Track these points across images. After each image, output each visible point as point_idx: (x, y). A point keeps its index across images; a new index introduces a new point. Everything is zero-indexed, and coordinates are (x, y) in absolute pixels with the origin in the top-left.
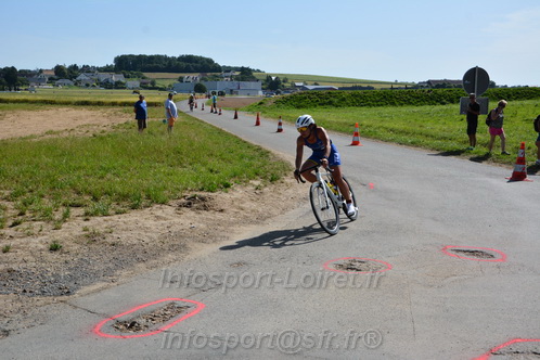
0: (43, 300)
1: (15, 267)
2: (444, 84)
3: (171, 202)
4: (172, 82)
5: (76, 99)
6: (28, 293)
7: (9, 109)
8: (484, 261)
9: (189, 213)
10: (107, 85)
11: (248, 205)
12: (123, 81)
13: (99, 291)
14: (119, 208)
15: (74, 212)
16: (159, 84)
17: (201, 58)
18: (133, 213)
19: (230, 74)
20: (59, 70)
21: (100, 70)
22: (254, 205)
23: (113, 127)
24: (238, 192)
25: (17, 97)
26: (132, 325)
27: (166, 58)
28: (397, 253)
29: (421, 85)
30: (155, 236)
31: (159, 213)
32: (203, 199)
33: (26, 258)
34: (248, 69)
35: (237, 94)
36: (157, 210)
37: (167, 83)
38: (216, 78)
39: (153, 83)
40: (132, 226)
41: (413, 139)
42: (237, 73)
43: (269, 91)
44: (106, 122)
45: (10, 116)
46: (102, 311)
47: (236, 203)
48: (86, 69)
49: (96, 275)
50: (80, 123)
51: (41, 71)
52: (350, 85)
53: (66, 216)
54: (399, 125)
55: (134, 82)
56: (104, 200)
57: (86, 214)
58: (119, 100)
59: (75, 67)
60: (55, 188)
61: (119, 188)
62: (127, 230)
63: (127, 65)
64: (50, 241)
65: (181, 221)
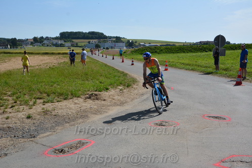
0: (23, 140)
1: (11, 126)
2: (207, 43)
3: (82, 96)
4: (85, 43)
5: (42, 52)
6: (16, 137)
7: (13, 56)
8: (221, 121)
9: (90, 101)
10: (56, 45)
11: (116, 97)
12: (63, 43)
13: (48, 136)
14: (59, 99)
15: (38, 101)
16: (80, 44)
17: (98, 33)
18: (65, 101)
19: (111, 39)
20: (35, 39)
21: (53, 38)
22: (119, 98)
23: (59, 64)
24: (112, 92)
25: (17, 51)
26: (62, 151)
27: (82, 33)
28: (182, 118)
29: (197, 43)
30: (74, 112)
31: (76, 101)
32: (96, 95)
33: (16, 122)
34: (119, 37)
35: (114, 48)
36: (75, 100)
37: (83, 44)
38: (105, 42)
39: (77, 44)
40: (64, 107)
41: (192, 67)
42: (114, 39)
43: (129, 47)
44: (55, 61)
45: (13, 60)
46: (49, 145)
47: (111, 97)
48: (47, 38)
49: (47, 129)
50: (44, 62)
51: (27, 39)
52: (165, 44)
53: (35, 103)
54: (186, 61)
55: (68, 44)
56: (52, 96)
57: (44, 102)
58: (61, 52)
59: (42, 37)
60: (31, 91)
61: (59, 91)
62: (61, 109)
63: (65, 36)
64: (27, 114)
65: (86, 105)
